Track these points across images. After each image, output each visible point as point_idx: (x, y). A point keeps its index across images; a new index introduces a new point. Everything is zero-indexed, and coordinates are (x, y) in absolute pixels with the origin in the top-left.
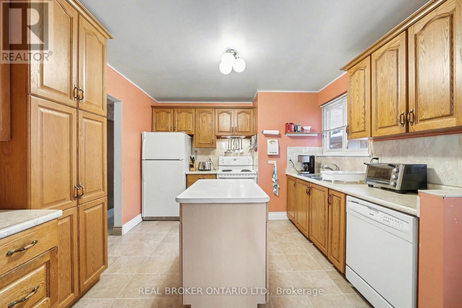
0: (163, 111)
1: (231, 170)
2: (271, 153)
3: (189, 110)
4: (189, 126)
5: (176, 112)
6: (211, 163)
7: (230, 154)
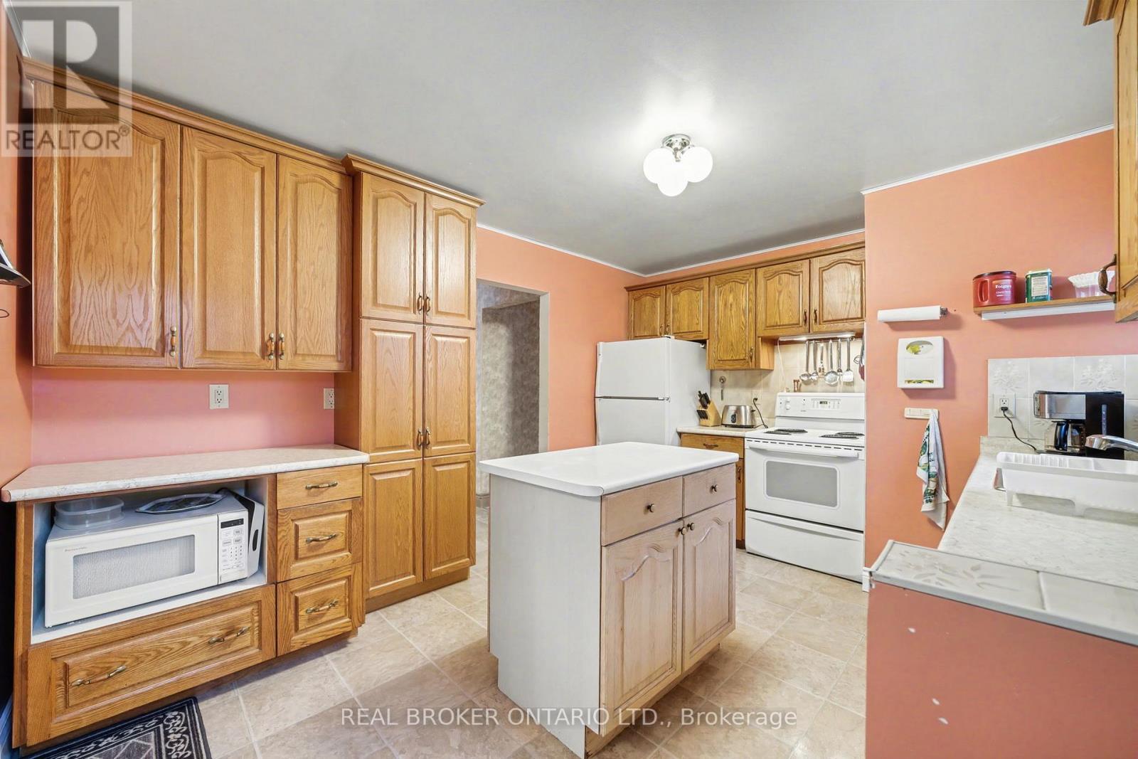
0: (647, 295)
1: (803, 431)
2: (909, 382)
3: (696, 283)
4: (696, 321)
5: (670, 295)
6: (754, 408)
7: (810, 387)
